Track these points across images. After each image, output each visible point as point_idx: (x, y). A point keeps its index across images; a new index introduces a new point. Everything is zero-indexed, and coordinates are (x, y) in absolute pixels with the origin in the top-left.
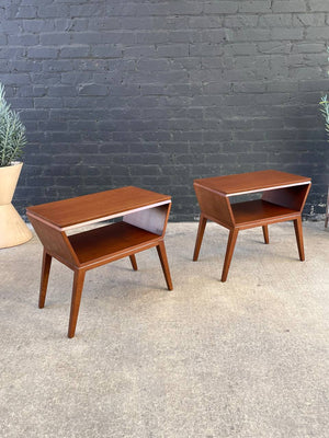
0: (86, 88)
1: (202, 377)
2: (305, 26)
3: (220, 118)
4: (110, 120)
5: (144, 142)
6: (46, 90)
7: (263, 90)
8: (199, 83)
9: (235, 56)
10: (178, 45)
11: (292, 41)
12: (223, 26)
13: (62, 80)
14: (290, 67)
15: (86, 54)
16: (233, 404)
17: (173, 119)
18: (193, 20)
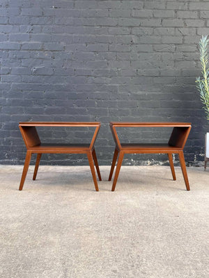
0: (38, 70)
1: (111, 239)
2: (183, 36)
3: (129, 92)
4: (54, 92)
5: (77, 108)
6: (11, 70)
7: (157, 75)
8: (115, 69)
9: (138, 52)
10: (101, 44)
11: (175, 44)
12: (131, 33)
13: (22, 64)
14: (175, 61)
15: (40, 48)
16: (134, 253)
17: (97, 92)
18: (111, 29)
